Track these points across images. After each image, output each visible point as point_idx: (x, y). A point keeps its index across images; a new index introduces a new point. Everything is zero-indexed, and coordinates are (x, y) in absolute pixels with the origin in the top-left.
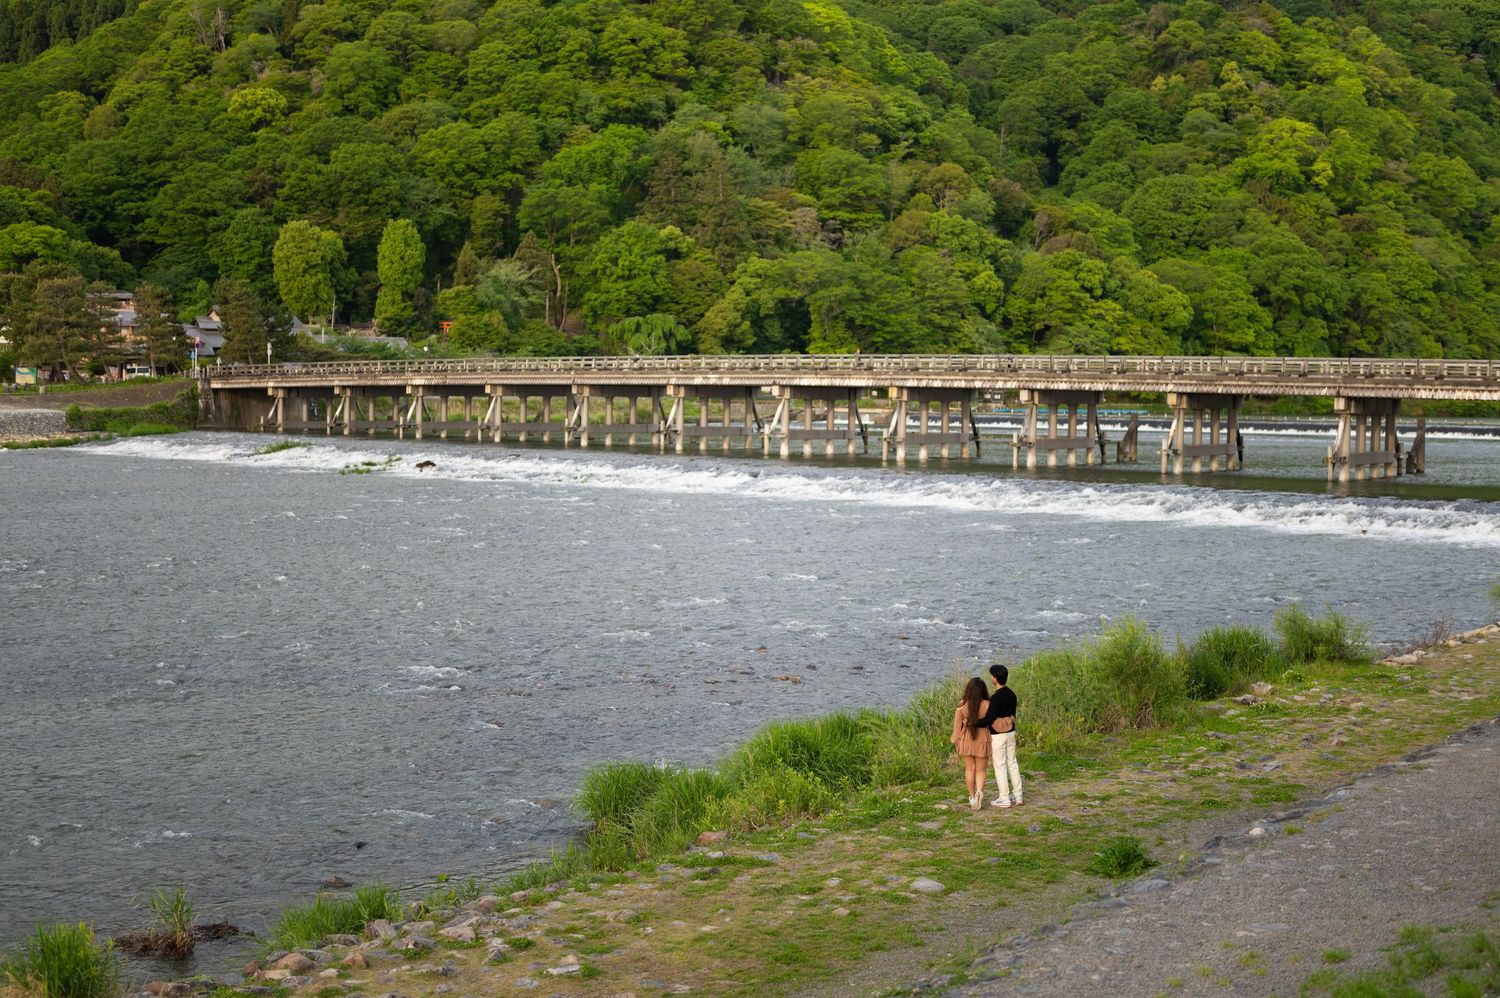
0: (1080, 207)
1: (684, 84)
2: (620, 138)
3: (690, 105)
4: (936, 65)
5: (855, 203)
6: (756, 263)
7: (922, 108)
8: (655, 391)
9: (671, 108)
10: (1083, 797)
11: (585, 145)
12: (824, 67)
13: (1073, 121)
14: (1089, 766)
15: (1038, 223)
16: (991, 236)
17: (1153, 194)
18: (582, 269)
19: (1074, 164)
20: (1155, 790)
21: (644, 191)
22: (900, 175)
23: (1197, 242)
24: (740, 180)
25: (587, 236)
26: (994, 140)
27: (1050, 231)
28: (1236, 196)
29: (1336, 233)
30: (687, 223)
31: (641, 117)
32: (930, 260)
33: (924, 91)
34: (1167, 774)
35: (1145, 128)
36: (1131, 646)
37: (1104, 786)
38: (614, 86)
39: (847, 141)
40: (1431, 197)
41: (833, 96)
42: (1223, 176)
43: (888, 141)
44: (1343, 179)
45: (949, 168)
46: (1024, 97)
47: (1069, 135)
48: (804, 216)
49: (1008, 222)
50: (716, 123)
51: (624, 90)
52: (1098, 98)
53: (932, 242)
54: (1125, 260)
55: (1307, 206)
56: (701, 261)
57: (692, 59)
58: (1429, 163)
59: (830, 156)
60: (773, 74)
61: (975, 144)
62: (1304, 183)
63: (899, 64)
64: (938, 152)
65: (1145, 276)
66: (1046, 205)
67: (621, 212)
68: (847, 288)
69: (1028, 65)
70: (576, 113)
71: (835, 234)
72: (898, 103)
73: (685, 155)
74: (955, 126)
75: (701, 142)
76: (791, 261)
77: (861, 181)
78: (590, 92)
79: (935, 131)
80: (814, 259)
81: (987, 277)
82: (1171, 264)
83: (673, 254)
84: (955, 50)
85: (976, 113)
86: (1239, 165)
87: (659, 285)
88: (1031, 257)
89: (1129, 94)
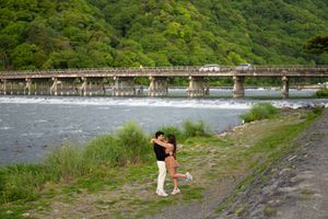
0: (130, 41)
1: (37, 12)
2: (21, 24)
3: (38, 17)
4: (97, 10)
5: (78, 40)
6: (54, 53)
7: (94, 19)
9: (34, 17)
11: (12, 25)
12: (70, 9)
13: (128, 23)
15: (121, 45)
16: (110, 48)
17: (146, 39)
18: (12, 55)
19: (129, 32)
21: (27, 37)
22: (88, 33)
23: (156, 49)
24: (51, 35)
25: (13, 47)
26: (111, 27)
27: (123, 46)
28: (164, 39)
29: (186, 47)
30: (38, 44)
31: (26, 19)
32: (96, 53)
33: (94, 15)
35: (144, 24)
38: (19, 12)
39: (76, 25)
40: (205, 40)
41: (73, 15)
42: (161, 35)
43: (85, 26)
44: (187, 35)
45: (100, 32)
46: (117, 17)
47: (127, 26)
48: (66, 42)
49: (114, 44)
50: (45, 21)
51: (23, 13)
52: (133, 17)
53: (97, 49)
54: (140, 53)
55: (179, 41)
56: (41, 53)
57: (39, 6)
58: (204, 33)
59: (72, 29)
60: (59, 11)
61: (106, 27)
62: (179, 36)
63: (88, 9)
64: (98, 28)
65: (145, 57)
66: (122, 41)
67: (21, 42)
68: (76, 59)
69: (118, 10)
70: (10, 19)
71: (74, 47)
72: (91, 17)
73: (37, 28)
74: (101, 23)
75: (41, 25)
76: (62, 53)
77: (79, 35)
78: (14, 13)
79: (97, 24)
80: (69, 52)
81: (109, 56)
82: (151, 54)
83: (34, 51)
84: (102, 7)
85: (107, 21)
86: (165, 32)
87: (31, 59)
88: (119, 52)
89: (140, 17)
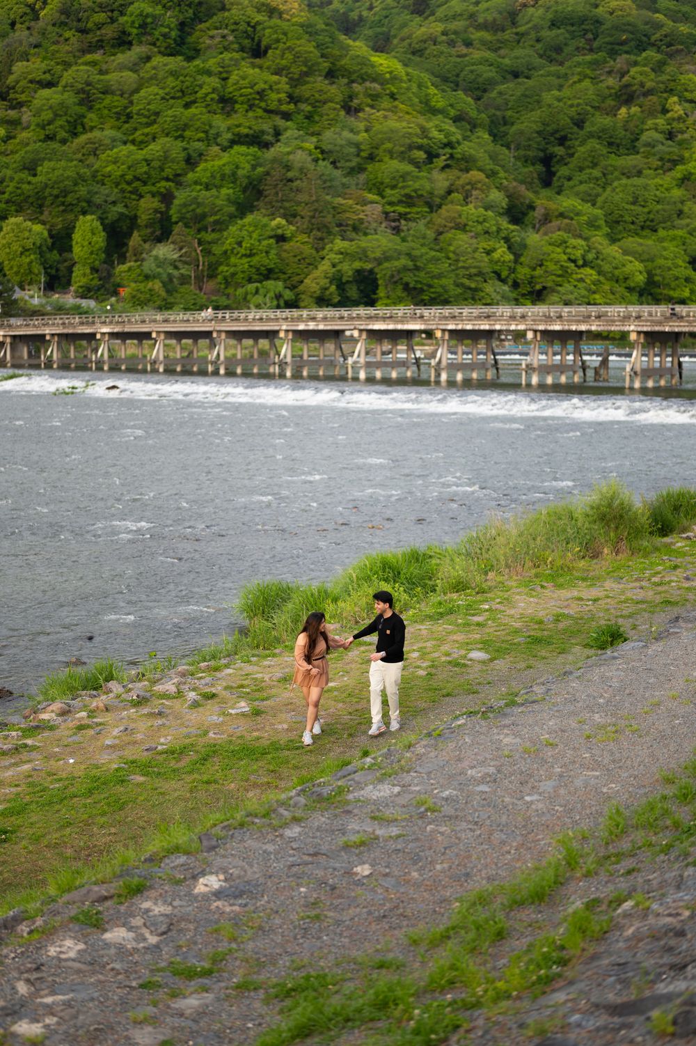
0: (568, 202)
1: (287, 116)
2: (242, 155)
3: (291, 131)
4: (465, 101)
5: (408, 200)
6: (339, 244)
7: (456, 133)
8: (271, 335)
9: (277, 133)
10: (581, 599)
11: (217, 161)
12: (386, 103)
13: (562, 141)
14: (584, 580)
15: (538, 214)
16: (504, 223)
17: (618, 193)
18: (217, 250)
19: (563, 171)
20: (629, 595)
21: (259, 194)
22: (440, 180)
23: (650, 227)
24: (327, 185)
25: (220, 226)
26: (507, 155)
27: (546, 219)
28: (677, 193)
30: (291, 216)
31: (256, 140)
33: (456, 120)
34: (637, 584)
35: (613, 145)
36: (612, 498)
37: (594, 592)
38: (237, 118)
39: (402, 156)
41: (393, 123)
42: (667, 179)
43: (431, 156)
45: (475, 175)
46: (528, 123)
47: (559, 151)
48: (373, 210)
49: (517, 213)
50: (310, 144)
51: (245, 121)
52: (579, 124)
53: (462, 228)
54: (599, 240)
56: (301, 243)
57: (292, 99)
59: (391, 166)
60: (350, 109)
61: (493, 157)
63: (439, 101)
64: (467, 163)
65: (613, 251)
66: (544, 201)
67: (243, 209)
68: (404, 261)
69: (530, 101)
70: (210, 138)
71: (395, 223)
72: (439, 129)
73: (288, 168)
74: (479, 145)
75: (300, 158)
76: (364, 242)
77: (413, 185)
78: (220, 123)
79: (466, 148)
80: (380, 241)
81: (502, 253)
82: (631, 242)
83: (281, 239)
84: (479, 90)
85: (495, 136)
86: (679, 171)
87: (271, 260)
88: (534, 239)
89: (602, 121)
